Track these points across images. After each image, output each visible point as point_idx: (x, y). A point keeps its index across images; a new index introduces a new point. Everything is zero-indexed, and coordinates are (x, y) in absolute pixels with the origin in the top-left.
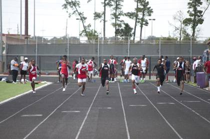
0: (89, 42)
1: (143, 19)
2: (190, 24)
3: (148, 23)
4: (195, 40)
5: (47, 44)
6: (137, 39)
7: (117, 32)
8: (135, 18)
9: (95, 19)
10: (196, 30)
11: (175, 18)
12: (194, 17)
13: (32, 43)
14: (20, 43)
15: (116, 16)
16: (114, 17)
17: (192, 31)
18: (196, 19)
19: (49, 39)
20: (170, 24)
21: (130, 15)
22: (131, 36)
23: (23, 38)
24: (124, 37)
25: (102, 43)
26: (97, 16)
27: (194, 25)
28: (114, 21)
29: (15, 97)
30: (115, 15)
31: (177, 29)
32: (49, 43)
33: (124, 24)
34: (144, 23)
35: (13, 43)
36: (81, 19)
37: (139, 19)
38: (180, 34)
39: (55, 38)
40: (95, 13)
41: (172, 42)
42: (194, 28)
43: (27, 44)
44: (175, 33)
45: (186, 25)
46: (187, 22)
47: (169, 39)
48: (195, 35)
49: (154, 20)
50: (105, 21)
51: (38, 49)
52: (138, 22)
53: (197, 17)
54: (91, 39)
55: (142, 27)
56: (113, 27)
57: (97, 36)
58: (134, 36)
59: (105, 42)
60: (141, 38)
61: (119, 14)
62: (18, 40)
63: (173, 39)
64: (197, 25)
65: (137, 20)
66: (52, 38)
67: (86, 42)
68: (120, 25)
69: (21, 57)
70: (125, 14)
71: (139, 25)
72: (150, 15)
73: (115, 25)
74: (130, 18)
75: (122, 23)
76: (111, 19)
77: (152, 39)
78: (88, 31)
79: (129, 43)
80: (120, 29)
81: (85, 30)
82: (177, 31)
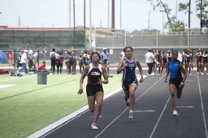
5: (130, 37)
9: (179, 10)
14: (108, 36)
16: (199, 8)
19: (130, 31)
26: (182, 7)
32: (132, 36)
36: (166, 11)
39: (136, 31)
40: (180, 4)
43: (117, 37)
50: (190, 12)
54: (176, 31)
56: (198, 18)
57: (183, 27)
61: (205, 5)
66: (133, 31)
68: (205, 16)
69: (110, 50)
73: (200, 16)
76: (196, 10)
78: (172, 22)
80: (206, 20)
81: (170, 22)
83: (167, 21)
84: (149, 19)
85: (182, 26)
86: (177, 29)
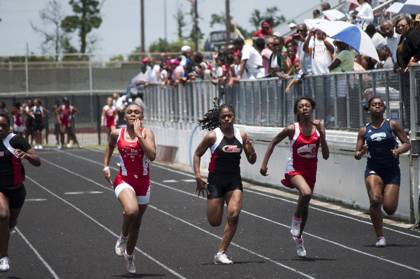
2: (75, 28)
4: (87, 58)
10: (87, 40)
11: (44, 16)
12: (81, 14)
17: (81, 43)
18: (86, 19)
20: (35, 29)
27: (83, 29)
31: (49, 38)
41: (41, 66)
42: (83, 36)
44: (45, 46)
45: (68, 31)
46: (69, 23)
47: (33, 59)
48: (87, 50)
53: (87, 14)
63: (43, 59)
64: (89, 30)
82: (51, 42)
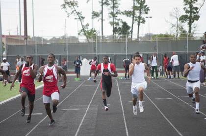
0: (88, 40)
1: (140, 18)
2: (186, 21)
3: (145, 21)
4: (192, 36)
5: (46, 44)
6: (135, 37)
7: (115, 30)
8: (132, 16)
9: (92, 18)
10: (192, 26)
11: (171, 15)
12: (190, 14)
13: (31, 44)
14: (20, 44)
15: (113, 15)
16: (111, 16)
17: (188, 26)
18: (192, 16)
19: (48, 40)
20: (167, 21)
21: (127, 13)
22: (129, 33)
23: (23, 39)
24: (122, 35)
25: (101, 41)
26: (95, 15)
27: (190, 21)
28: (111, 20)
29: (15, 97)
30: (112, 13)
31: (173, 26)
32: (48, 43)
33: (122, 22)
34: (141, 20)
35: (13, 44)
36: (80, 19)
37: (136, 17)
38: (177, 31)
39: (54, 38)
40: (93, 12)
41: (169, 39)
42: (190, 24)
43: (27, 45)
44: (172, 30)
45: (183, 22)
46: (183, 18)
47: (166, 36)
48: (192, 31)
49: (151, 17)
50: (102, 20)
51: (37, 49)
52: (135, 20)
53: (192, 14)
54: (90, 38)
55: (139, 25)
56: (111, 25)
58: (132, 34)
59: (103, 40)
60: (138, 36)
61: (117, 13)
62: (17, 41)
63: (170, 36)
64: (193, 21)
65: (135, 18)
66: (51, 38)
67: (85, 41)
68: (117, 24)
70: (122, 13)
71: (136, 23)
72: (147, 13)
73: (112, 23)
74: (128, 16)
75: (119, 21)
76: (109, 18)
77: (149, 36)
78: (86, 29)
79: (127, 41)
80: (118, 27)
81: (83, 29)
82: (174, 27)
83: (82, 28)
84: (65, 27)
85: (95, 33)
86: (91, 36)
